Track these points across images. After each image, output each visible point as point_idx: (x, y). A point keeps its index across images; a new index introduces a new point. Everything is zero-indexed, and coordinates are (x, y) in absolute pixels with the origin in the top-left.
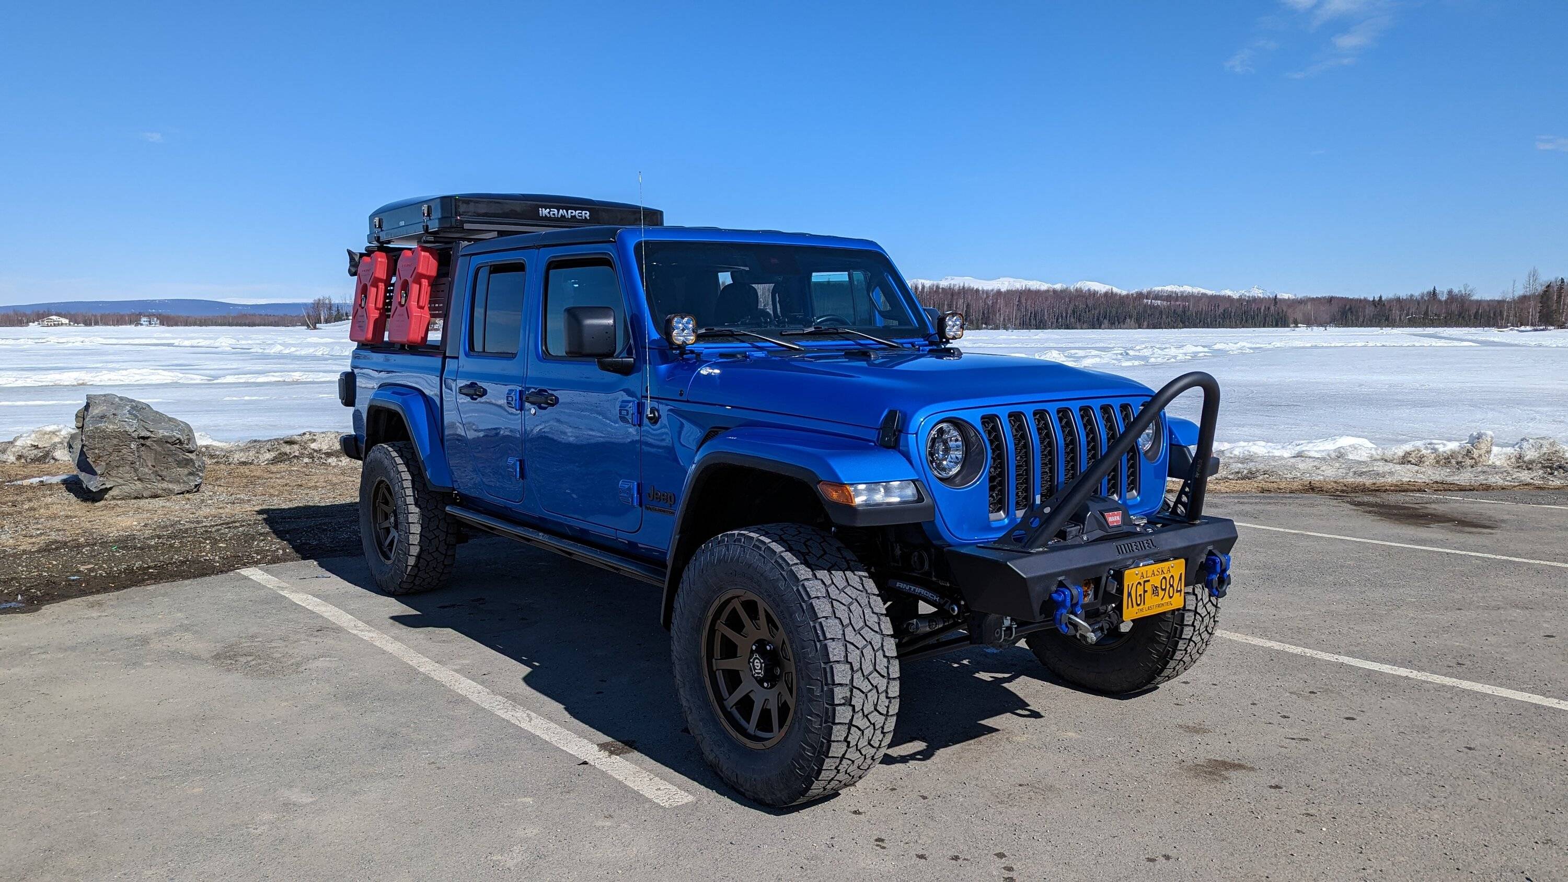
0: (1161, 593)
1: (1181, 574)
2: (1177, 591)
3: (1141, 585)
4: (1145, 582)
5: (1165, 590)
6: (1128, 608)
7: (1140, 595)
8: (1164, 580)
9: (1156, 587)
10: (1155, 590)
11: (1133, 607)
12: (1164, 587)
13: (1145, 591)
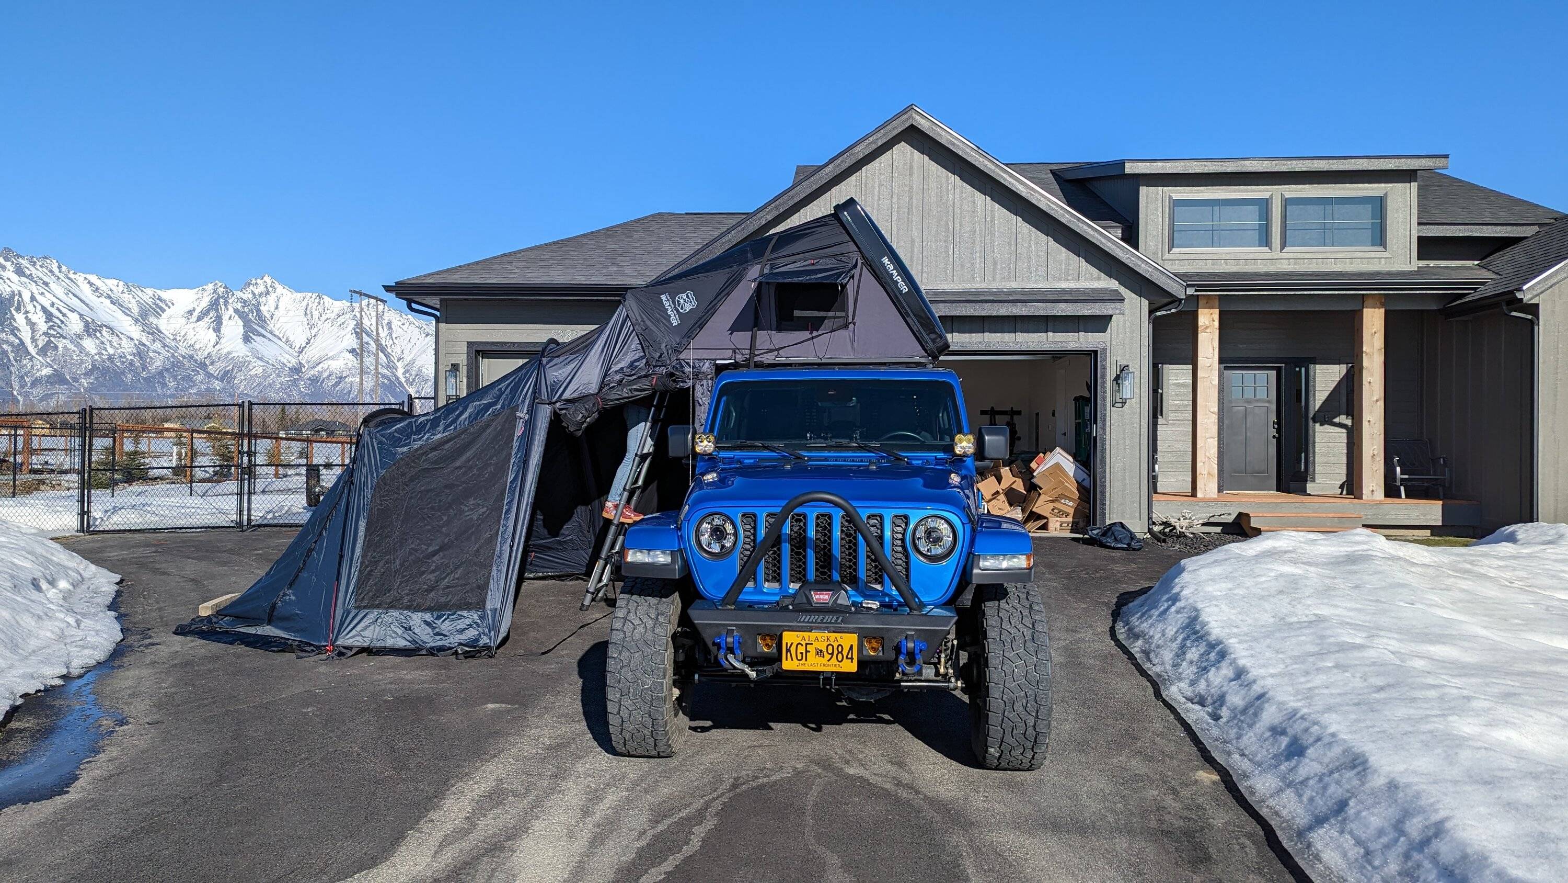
0: (828, 657)
1: (852, 646)
2: (847, 658)
3: (802, 645)
4: (807, 644)
5: (832, 654)
6: (787, 659)
7: (802, 653)
8: (830, 647)
9: (821, 651)
10: (819, 653)
11: (792, 660)
12: (830, 651)
13: (807, 652)
